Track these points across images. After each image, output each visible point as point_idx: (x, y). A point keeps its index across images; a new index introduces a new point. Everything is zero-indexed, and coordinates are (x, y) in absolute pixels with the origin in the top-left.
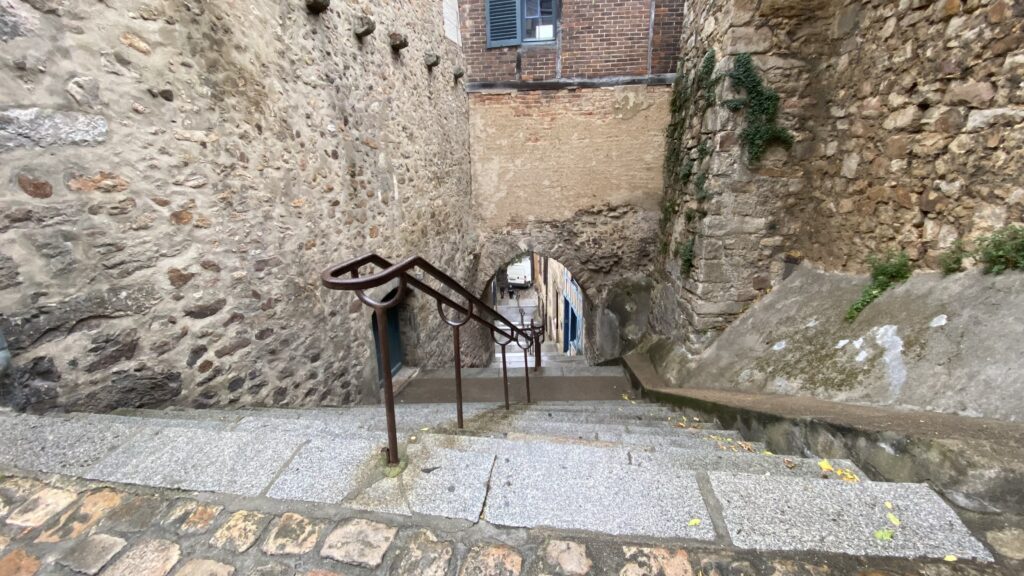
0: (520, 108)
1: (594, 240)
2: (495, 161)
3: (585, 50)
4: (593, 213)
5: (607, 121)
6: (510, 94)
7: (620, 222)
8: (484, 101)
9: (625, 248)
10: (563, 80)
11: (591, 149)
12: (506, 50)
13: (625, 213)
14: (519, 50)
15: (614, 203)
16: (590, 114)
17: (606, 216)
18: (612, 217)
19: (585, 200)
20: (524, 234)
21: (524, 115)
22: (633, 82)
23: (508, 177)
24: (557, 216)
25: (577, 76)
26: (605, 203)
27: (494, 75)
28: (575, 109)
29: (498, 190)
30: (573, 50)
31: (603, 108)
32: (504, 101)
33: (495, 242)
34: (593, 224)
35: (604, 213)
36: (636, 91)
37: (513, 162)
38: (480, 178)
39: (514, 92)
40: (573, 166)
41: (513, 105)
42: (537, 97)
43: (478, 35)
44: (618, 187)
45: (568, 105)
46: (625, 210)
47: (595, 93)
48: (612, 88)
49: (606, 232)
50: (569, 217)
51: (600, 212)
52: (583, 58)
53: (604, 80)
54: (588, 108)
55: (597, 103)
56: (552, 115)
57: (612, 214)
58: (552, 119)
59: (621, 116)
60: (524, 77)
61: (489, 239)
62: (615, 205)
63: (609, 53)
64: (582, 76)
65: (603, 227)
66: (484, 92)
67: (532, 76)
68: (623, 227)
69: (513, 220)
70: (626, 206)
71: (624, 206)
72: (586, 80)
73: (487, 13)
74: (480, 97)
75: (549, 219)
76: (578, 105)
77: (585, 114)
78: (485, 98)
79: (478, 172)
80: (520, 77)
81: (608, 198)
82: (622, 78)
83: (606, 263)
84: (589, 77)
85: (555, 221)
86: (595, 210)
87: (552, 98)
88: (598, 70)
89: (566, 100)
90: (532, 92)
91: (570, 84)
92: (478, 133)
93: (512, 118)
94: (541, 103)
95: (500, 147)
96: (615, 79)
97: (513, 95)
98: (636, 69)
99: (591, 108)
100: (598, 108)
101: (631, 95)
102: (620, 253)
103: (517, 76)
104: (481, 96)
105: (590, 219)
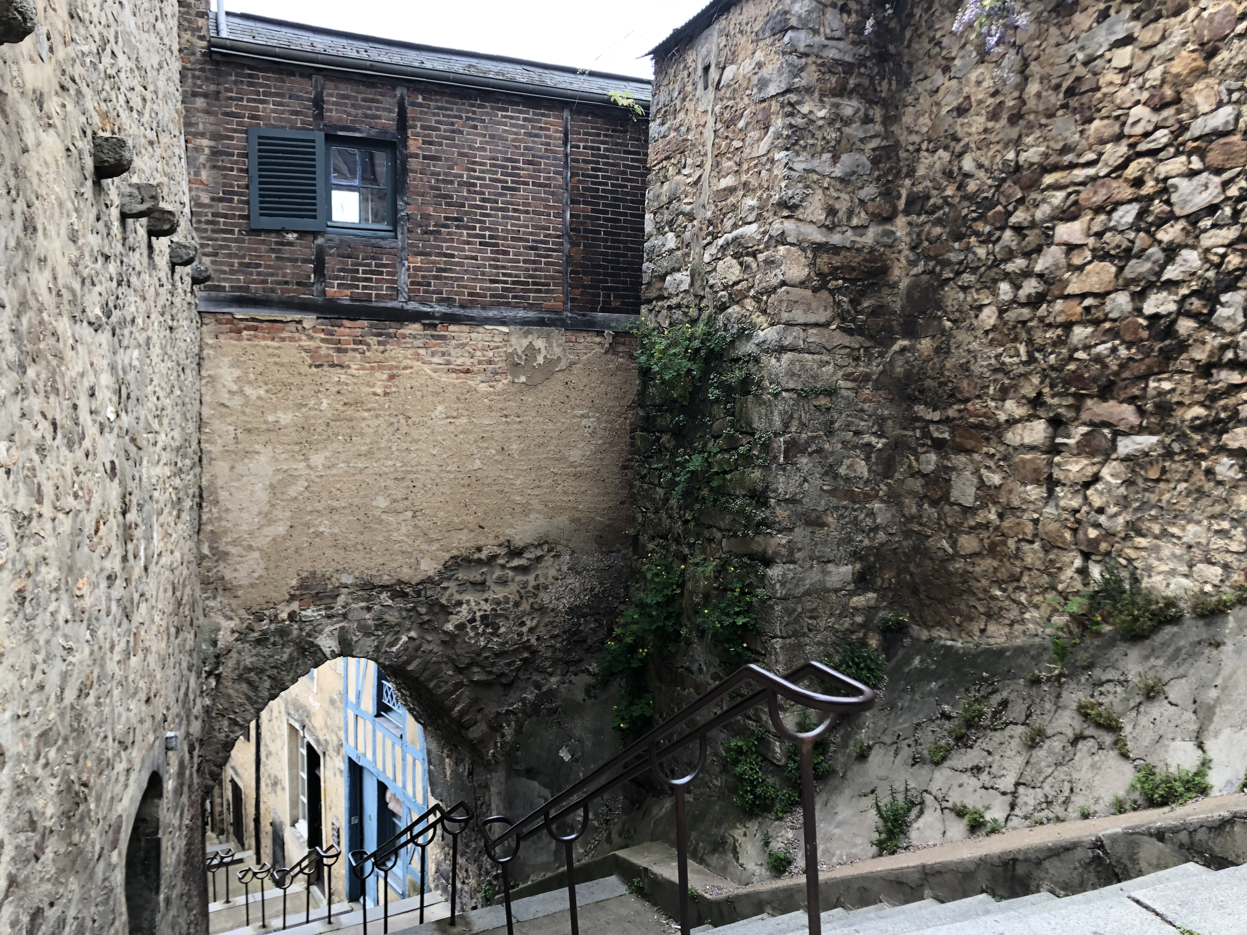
0: (323, 352)
1: (484, 618)
2: (263, 459)
3: (453, 256)
4: (479, 561)
5: (500, 386)
6: (300, 322)
7: (531, 578)
8: (239, 332)
9: (542, 631)
10: (412, 306)
11: (472, 437)
12: (291, 237)
13: (539, 559)
14: (320, 241)
15: (519, 541)
16: (468, 371)
17: (503, 567)
18: (515, 569)
19: (463, 536)
20: (329, 617)
21: (333, 365)
22: (541, 322)
23: (292, 492)
24: (406, 574)
25: (440, 301)
26: (502, 539)
27: (264, 282)
28: (436, 360)
29: (268, 519)
30: (429, 254)
31: (490, 362)
32: (284, 335)
33: (259, 642)
34: (480, 586)
35: (501, 561)
36: (548, 337)
37: (307, 459)
38: (223, 495)
39: (309, 320)
40: (435, 468)
41: (306, 343)
42: (359, 331)
43: (231, 201)
44: (526, 511)
45: (422, 351)
46: (539, 553)
47: (474, 335)
48: (505, 329)
49: (507, 600)
50: (431, 573)
51: (493, 558)
52: (450, 271)
53: (491, 314)
54: (461, 360)
55: (478, 353)
56: (391, 368)
57: (516, 562)
58: (392, 377)
59: (523, 379)
60: (332, 291)
61: (242, 636)
62: (522, 544)
63: (497, 267)
64: (449, 301)
65: (497, 588)
66: (240, 313)
67: (348, 292)
68: (537, 587)
69: (303, 585)
70: (540, 545)
71: (536, 547)
72: (456, 310)
73: (253, 163)
74: (229, 322)
75: (386, 579)
76: (443, 354)
77: (454, 371)
78: (242, 325)
79: (220, 483)
80: (324, 292)
81: (508, 531)
82: (521, 314)
83: (509, 664)
84: (462, 306)
85: (400, 582)
86: (483, 555)
87: (389, 336)
88: (478, 295)
89: (418, 343)
90: (347, 323)
91: (427, 315)
92: (224, 397)
93: (304, 369)
94: (368, 345)
95: (276, 428)
96: (510, 313)
97: (306, 324)
98: (544, 299)
99: (468, 361)
100: (480, 363)
101: (540, 343)
102: (533, 641)
103: (316, 288)
104: (233, 320)
105: (475, 575)
